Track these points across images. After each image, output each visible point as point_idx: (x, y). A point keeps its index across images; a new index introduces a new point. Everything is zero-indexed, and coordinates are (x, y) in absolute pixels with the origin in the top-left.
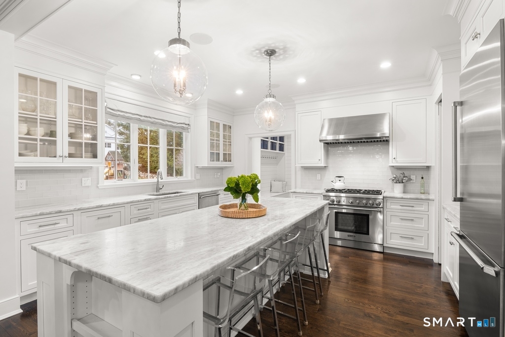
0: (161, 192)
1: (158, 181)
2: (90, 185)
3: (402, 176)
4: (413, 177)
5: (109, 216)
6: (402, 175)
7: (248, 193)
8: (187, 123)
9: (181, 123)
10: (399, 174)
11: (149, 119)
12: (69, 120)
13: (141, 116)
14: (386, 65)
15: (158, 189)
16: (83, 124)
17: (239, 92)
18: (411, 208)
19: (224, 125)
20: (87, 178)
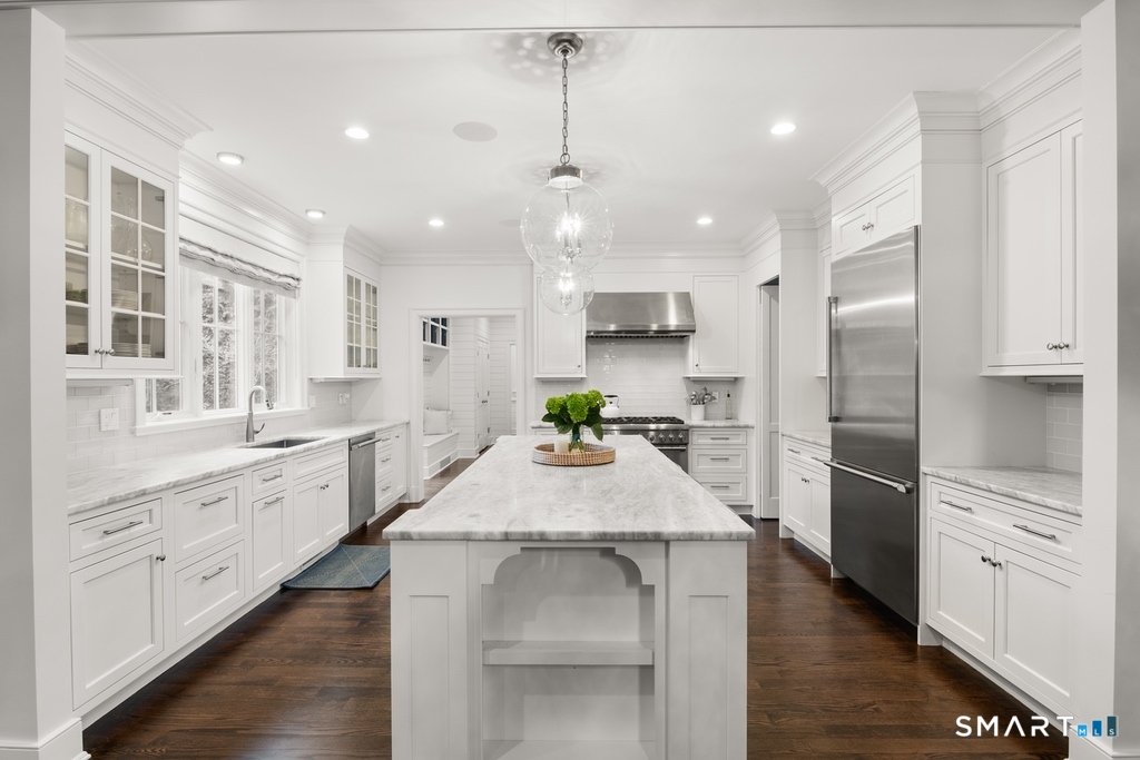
0: (259, 439)
1: (251, 415)
2: (117, 428)
3: (704, 392)
4: (715, 394)
5: (220, 499)
6: (702, 391)
7: (584, 423)
8: (296, 276)
9: (286, 276)
10: (698, 389)
11: (229, 261)
12: (113, 258)
13: (215, 252)
14: (705, 221)
15: (250, 434)
16: (140, 269)
17: (436, 223)
18: (724, 441)
19: (368, 286)
20: (111, 410)
